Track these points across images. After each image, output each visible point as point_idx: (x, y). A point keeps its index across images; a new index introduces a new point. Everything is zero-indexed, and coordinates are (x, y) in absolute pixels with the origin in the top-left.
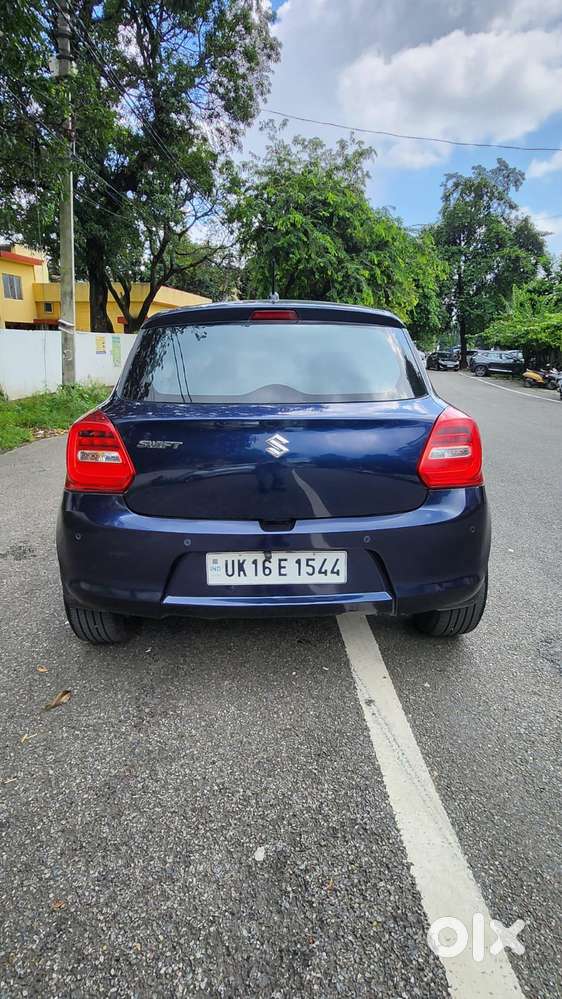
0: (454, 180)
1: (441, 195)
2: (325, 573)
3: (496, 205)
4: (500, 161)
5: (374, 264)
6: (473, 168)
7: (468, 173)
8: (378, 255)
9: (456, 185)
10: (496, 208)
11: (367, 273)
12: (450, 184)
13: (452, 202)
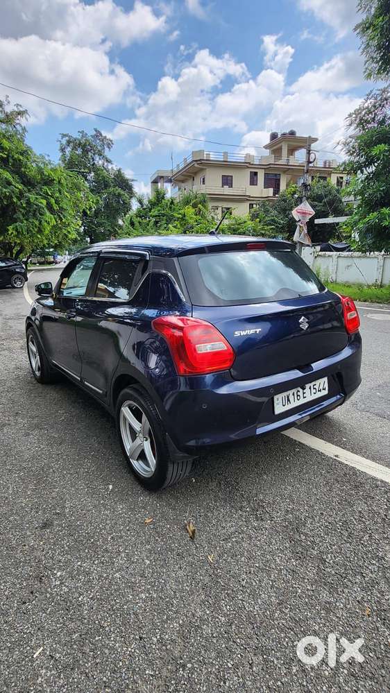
0: (67, 138)
1: (59, 148)
2: (320, 391)
3: (97, 159)
4: (96, 130)
5: (49, 195)
6: (79, 132)
7: (76, 135)
8: (50, 189)
9: (69, 142)
10: (99, 162)
11: (44, 202)
12: (64, 141)
13: (67, 153)
